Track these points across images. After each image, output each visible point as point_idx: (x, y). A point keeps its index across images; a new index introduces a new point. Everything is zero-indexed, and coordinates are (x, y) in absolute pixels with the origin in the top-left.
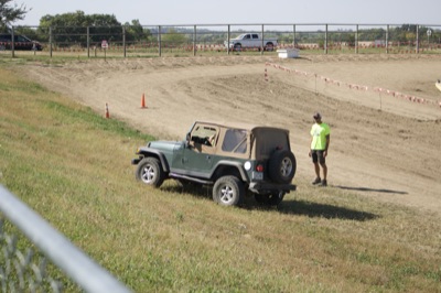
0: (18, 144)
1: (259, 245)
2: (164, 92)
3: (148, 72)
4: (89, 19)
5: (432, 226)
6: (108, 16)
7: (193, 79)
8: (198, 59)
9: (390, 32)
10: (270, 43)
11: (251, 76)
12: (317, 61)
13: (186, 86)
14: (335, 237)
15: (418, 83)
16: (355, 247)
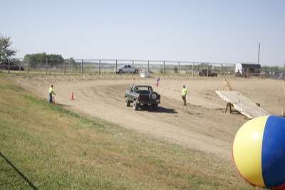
0: (6, 115)
1: (125, 168)
2: (83, 92)
3: (75, 82)
4: (48, 57)
5: (212, 160)
6: (58, 56)
7: (98, 86)
8: (101, 76)
9: (195, 67)
13: (94, 89)
14: (164, 165)
15: (208, 90)
16: (174, 170)
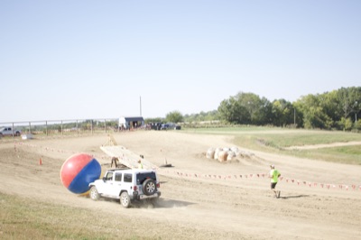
5: (99, 216)
9: (79, 124)
10: (18, 132)
11: (7, 149)
12: (43, 140)
14: (49, 227)
15: (93, 147)
16: (59, 231)
